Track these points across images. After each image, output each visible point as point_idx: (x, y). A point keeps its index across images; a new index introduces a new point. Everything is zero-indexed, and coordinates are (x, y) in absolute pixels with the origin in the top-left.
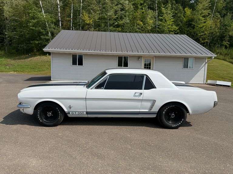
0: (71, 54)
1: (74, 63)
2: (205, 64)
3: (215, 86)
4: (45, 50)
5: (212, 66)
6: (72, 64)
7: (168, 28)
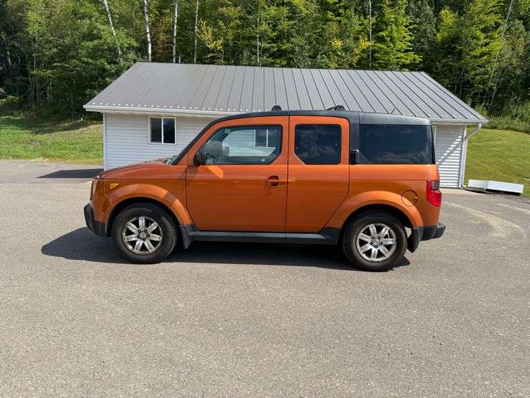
0: (148, 116)
1: (155, 137)
2: (462, 141)
3: (483, 193)
4: (89, 107)
5: (495, 147)
6: (149, 139)
7: (398, 58)
